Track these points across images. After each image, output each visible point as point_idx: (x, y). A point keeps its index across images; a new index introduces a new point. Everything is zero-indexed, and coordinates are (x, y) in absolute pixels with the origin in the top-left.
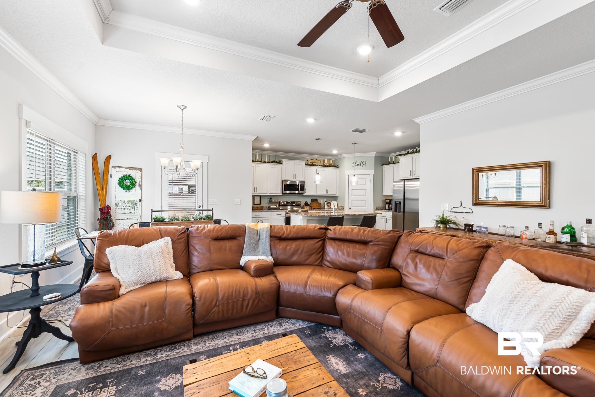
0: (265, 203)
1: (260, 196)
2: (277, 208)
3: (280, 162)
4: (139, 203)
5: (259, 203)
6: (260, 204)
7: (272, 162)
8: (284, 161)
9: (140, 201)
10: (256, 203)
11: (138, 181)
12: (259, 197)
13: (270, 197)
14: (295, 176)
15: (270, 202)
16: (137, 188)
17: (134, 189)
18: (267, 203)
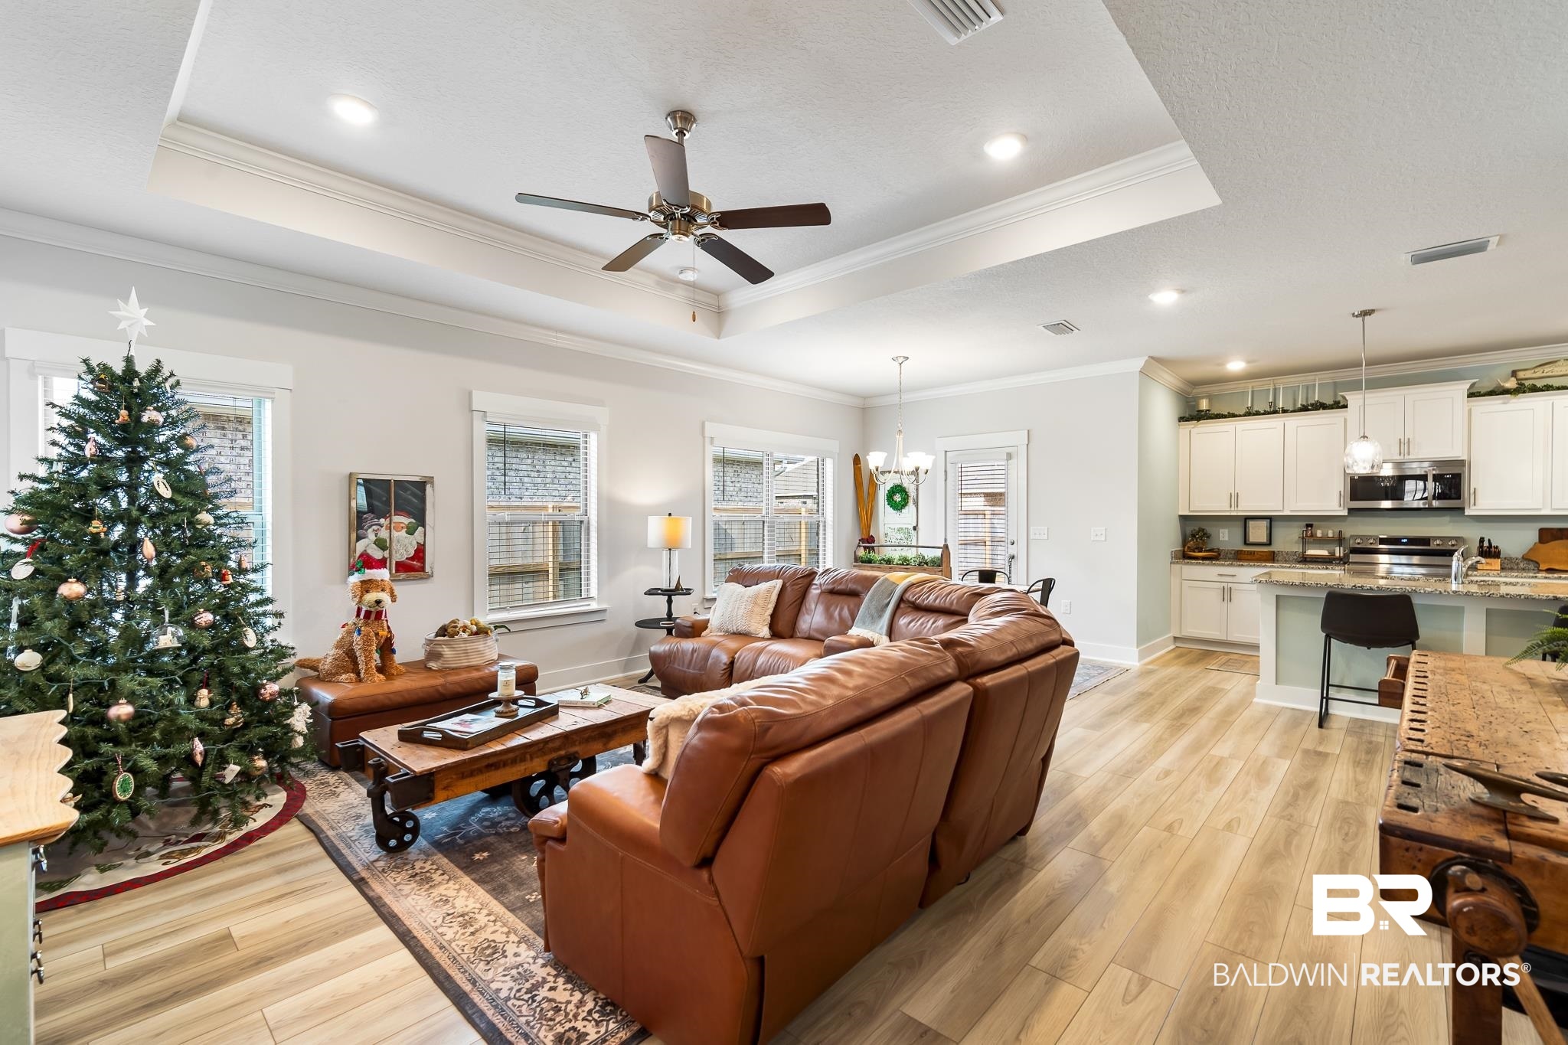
0: (1287, 540)
1: (1270, 519)
2: (1335, 559)
3: (1339, 405)
4: (913, 532)
5: (1264, 540)
6: (1269, 543)
7: (1304, 409)
8: (1353, 399)
9: (915, 528)
10: (1252, 539)
11: (912, 493)
12: (1265, 524)
13: (1310, 523)
14: (1404, 444)
15: (1308, 539)
16: (911, 506)
17: (907, 508)
18: (1296, 543)
